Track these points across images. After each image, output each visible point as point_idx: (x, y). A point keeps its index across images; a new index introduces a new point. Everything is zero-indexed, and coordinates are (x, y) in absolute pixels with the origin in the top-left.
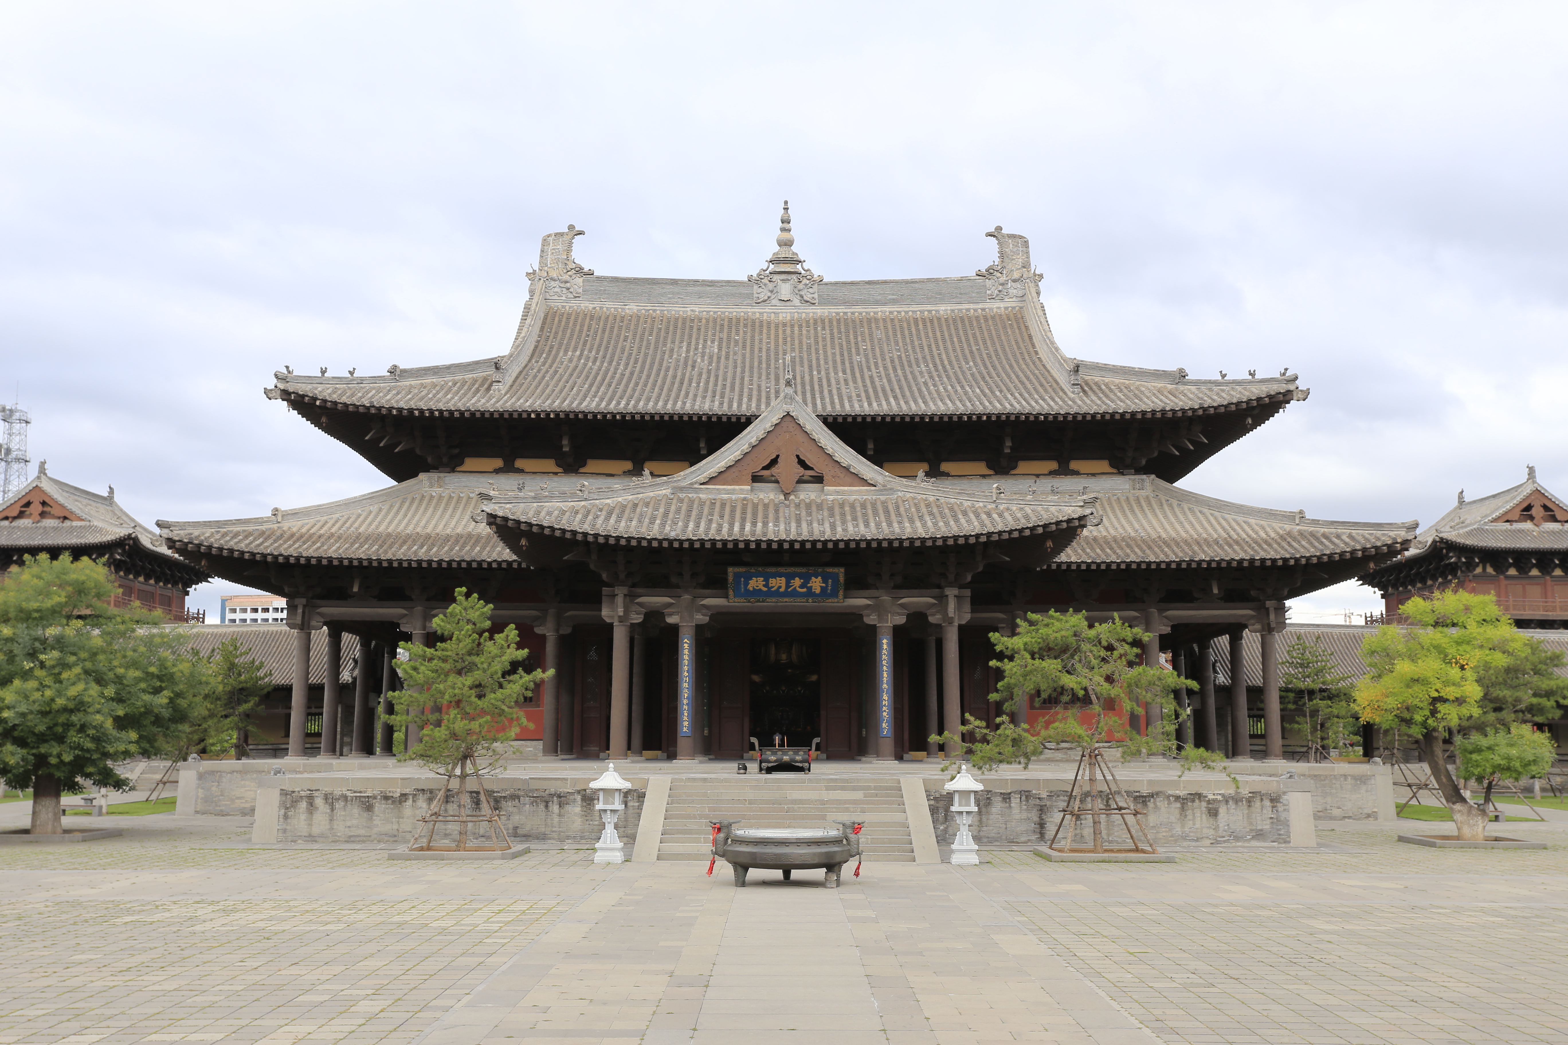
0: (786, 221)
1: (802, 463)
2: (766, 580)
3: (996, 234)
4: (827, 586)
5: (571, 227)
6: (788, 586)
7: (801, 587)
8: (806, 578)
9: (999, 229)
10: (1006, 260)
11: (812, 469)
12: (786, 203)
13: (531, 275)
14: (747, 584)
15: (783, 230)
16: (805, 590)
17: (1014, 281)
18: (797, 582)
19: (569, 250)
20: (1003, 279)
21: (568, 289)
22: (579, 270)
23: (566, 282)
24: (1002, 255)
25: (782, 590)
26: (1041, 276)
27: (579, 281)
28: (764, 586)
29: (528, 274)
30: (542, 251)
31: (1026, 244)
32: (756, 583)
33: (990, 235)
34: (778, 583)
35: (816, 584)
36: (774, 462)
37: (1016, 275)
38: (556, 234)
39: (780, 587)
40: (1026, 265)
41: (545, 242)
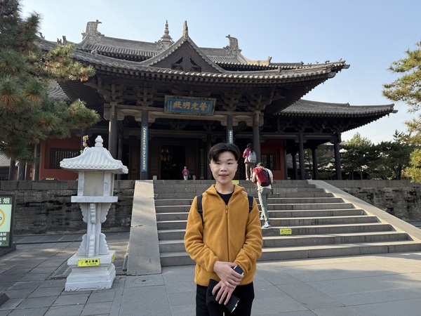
1: (192, 62)
2: (182, 103)
4: (208, 108)
5: (97, 21)
6: (191, 107)
7: (196, 107)
8: (199, 103)
9: (229, 35)
10: (232, 45)
11: (197, 65)
12: (167, 21)
14: (173, 105)
15: (166, 28)
16: (198, 109)
19: (96, 28)
20: (231, 50)
21: (96, 39)
22: (99, 34)
26: (241, 50)
27: (100, 37)
28: (180, 106)
29: (82, 34)
30: (87, 27)
31: (237, 40)
32: (177, 104)
33: (226, 37)
35: (203, 106)
37: (234, 49)
38: (92, 22)
39: (187, 107)
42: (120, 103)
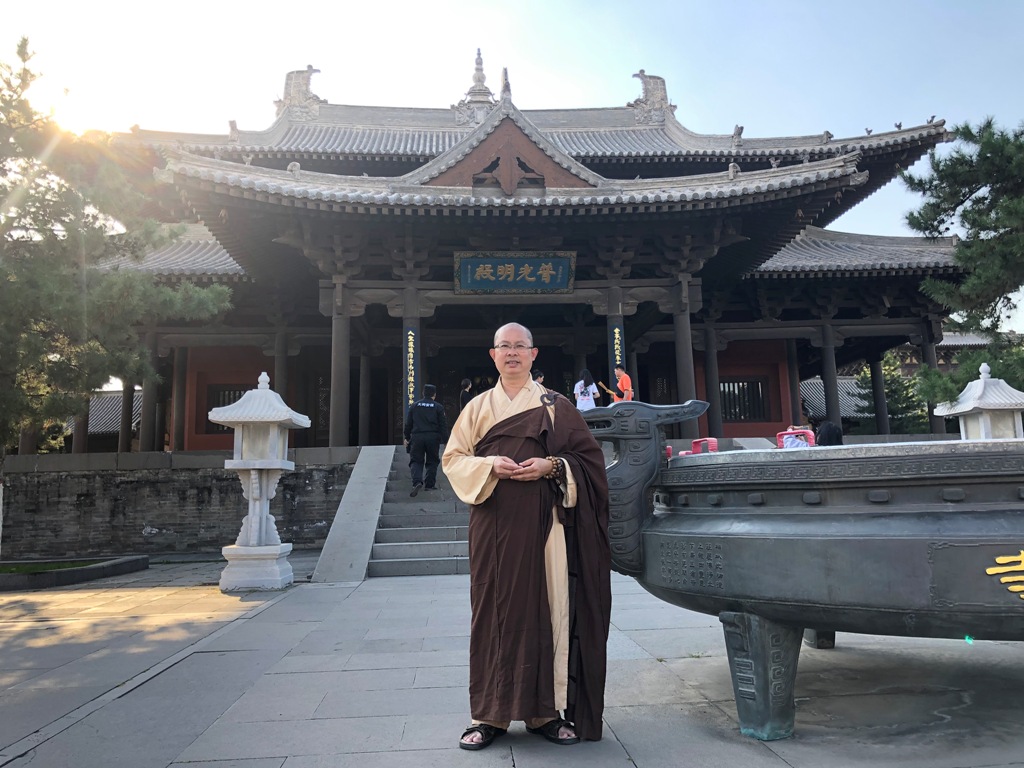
0: (479, 62)
1: (522, 165)
2: (494, 268)
3: (641, 74)
4: (557, 274)
5: (310, 67)
6: (517, 274)
7: (530, 276)
8: (536, 266)
9: (642, 71)
10: (649, 94)
11: (533, 171)
12: (479, 50)
13: (278, 103)
14: (474, 272)
15: (477, 69)
16: (533, 279)
17: (656, 110)
18: (526, 270)
19: (307, 83)
20: (647, 108)
21: (307, 113)
22: (316, 98)
23: (306, 107)
24: (646, 91)
25: (510, 279)
26: (675, 107)
27: (316, 107)
28: (492, 274)
29: (276, 102)
30: (287, 84)
31: (663, 82)
32: (484, 271)
33: (635, 75)
34: (507, 270)
35: (546, 271)
36: (495, 165)
37: (657, 106)
38: (298, 72)
39: (509, 276)
40: (664, 98)
41: (289, 76)
42: (354, 277)
